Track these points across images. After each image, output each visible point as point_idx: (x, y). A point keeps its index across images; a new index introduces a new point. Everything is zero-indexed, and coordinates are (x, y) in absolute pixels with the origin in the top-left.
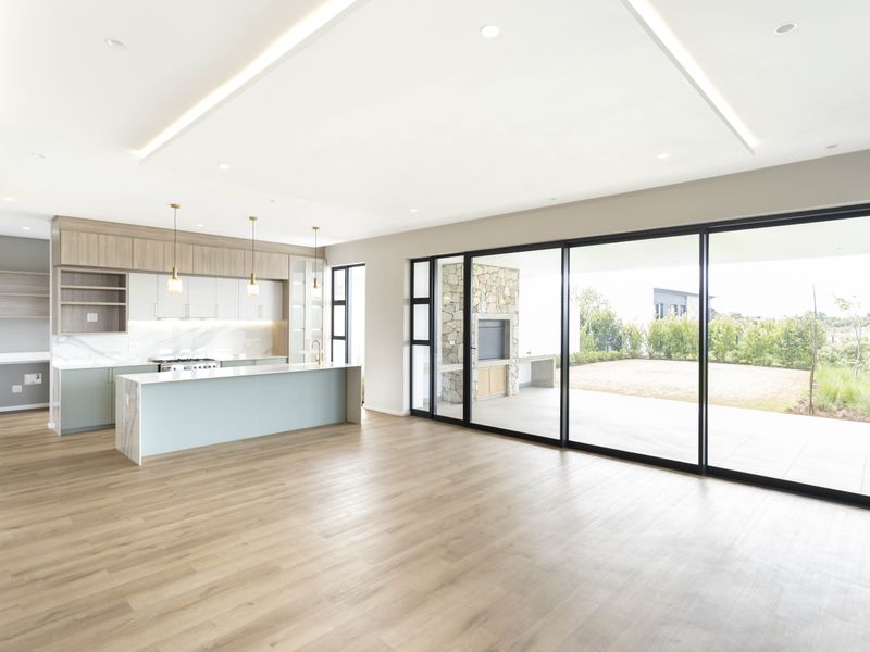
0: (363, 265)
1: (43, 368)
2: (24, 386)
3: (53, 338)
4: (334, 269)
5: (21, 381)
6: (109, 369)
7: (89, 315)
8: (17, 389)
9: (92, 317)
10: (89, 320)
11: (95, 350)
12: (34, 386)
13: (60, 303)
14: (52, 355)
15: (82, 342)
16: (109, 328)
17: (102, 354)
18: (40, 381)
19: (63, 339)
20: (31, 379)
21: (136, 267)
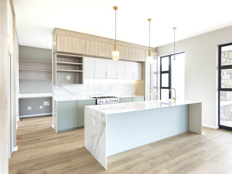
0: (184, 52)
1: (50, 99)
2: (43, 106)
3: (54, 87)
4: (161, 58)
5: (42, 104)
6: (76, 101)
7: (67, 76)
8: (41, 107)
9: (69, 77)
10: (67, 79)
11: (70, 93)
12: (47, 106)
13: (56, 70)
14: (53, 94)
15: (65, 89)
16: (75, 82)
17: (72, 94)
18: (49, 104)
19: (57, 87)
20: (46, 103)
21: (87, 54)
